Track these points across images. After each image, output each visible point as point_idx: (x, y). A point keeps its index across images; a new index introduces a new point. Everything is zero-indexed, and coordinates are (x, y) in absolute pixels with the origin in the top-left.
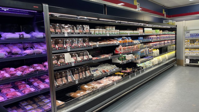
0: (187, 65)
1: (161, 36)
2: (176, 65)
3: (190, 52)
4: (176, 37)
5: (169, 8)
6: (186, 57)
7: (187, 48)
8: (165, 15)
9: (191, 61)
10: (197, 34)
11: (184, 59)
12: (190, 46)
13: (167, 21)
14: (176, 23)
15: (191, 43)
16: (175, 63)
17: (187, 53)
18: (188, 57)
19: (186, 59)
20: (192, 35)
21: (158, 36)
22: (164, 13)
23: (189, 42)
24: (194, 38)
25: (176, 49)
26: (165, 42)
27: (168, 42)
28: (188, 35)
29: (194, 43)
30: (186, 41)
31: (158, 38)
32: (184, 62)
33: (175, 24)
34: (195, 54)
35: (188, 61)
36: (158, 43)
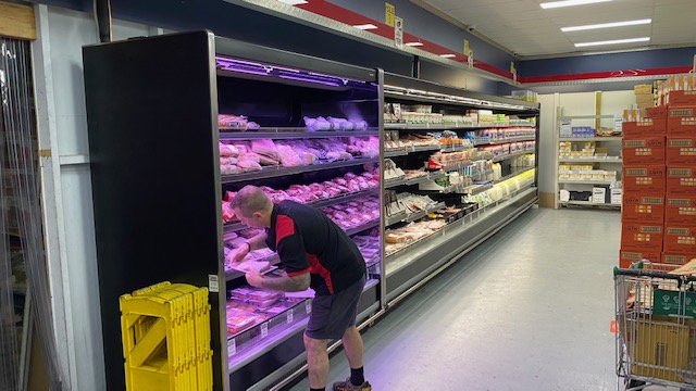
0: (563, 206)
1: (506, 130)
2: (537, 206)
3: (571, 172)
4: (537, 134)
5: (522, 59)
6: (561, 186)
7: (562, 163)
8: (515, 78)
9: (574, 195)
10: (586, 128)
11: (556, 192)
12: (572, 157)
13: (522, 94)
14: (540, 98)
15: (572, 149)
16: (535, 201)
17: (565, 175)
18: (565, 186)
19: (562, 191)
20: (575, 131)
21: (501, 131)
22: (513, 70)
23: (569, 149)
24: (581, 138)
25: (536, 165)
26: (513, 145)
27: (517, 147)
28: (566, 129)
29: (579, 149)
30: (562, 144)
31: (499, 135)
32: (556, 199)
33: (538, 101)
34: (582, 179)
35: (565, 196)
36: (499, 147)
